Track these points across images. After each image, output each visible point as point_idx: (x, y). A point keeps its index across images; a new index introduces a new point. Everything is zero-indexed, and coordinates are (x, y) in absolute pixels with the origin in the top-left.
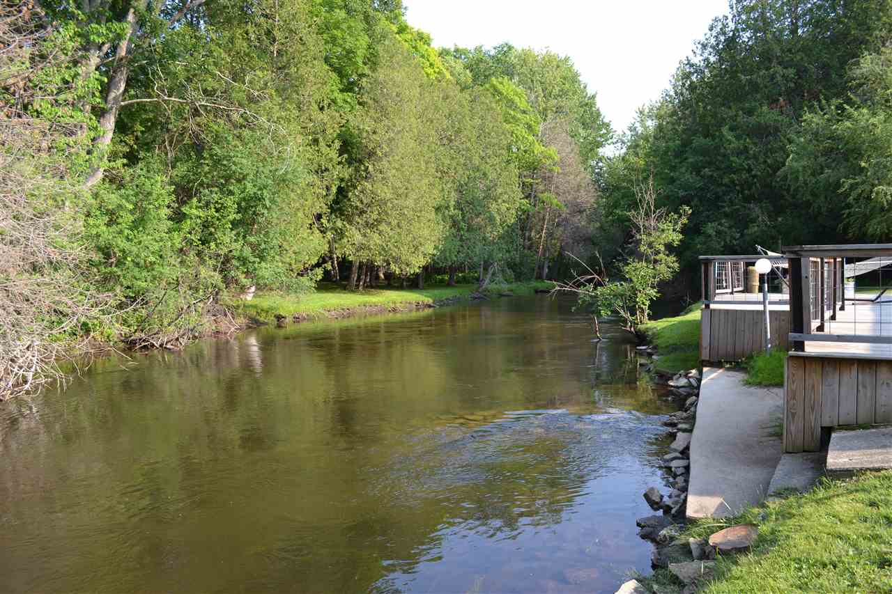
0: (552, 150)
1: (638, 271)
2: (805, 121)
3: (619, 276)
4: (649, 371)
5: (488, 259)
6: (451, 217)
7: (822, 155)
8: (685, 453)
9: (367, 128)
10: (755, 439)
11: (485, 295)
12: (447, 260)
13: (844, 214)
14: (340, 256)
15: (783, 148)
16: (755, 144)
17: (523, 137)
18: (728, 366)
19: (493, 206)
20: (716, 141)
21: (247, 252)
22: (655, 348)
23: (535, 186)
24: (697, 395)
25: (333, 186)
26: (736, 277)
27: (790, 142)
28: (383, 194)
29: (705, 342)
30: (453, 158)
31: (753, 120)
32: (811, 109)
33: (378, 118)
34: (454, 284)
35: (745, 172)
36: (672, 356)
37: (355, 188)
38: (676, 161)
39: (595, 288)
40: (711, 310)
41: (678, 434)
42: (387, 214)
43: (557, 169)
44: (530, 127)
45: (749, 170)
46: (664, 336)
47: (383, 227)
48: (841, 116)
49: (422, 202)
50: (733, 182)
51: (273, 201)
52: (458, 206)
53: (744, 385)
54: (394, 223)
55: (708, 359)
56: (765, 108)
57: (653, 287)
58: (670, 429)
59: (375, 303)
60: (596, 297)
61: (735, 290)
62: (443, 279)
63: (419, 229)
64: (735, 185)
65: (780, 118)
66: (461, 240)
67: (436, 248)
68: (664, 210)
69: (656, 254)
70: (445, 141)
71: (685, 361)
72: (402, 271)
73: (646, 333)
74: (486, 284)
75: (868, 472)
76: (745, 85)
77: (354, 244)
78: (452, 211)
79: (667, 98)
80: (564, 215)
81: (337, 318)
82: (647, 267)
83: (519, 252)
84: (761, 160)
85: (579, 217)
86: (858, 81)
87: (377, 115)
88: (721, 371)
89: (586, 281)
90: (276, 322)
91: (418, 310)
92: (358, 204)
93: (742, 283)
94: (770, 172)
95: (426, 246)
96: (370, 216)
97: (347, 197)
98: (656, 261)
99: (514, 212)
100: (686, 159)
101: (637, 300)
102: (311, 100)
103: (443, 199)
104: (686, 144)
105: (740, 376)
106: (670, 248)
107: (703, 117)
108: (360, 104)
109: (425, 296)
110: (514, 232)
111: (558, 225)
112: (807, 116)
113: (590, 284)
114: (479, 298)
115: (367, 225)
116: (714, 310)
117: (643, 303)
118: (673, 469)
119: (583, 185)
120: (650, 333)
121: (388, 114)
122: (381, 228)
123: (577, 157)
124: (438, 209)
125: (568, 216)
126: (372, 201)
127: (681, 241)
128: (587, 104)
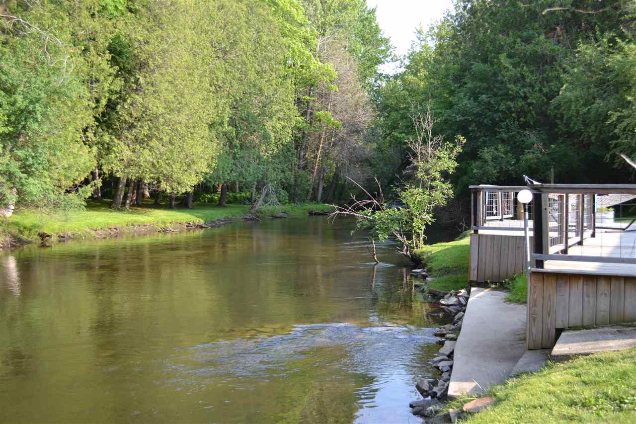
0: (330, 66)
1: (414, 196)
2: (578, 52)
3: (396, 201)
4: (423, 291)
5: (262, 179)
6: (225, 134)
7: (596, 86)
8: (451, 356)
9: (139, 37)
10: (508, 343)
11: (258, 217)
12: (220, 179)
13: (611, 144)
14: (107, 172)
15: (558, 78)
16: (532, 72)
17: (300, 51)
18: (494, 286)
19: (268, 125)
20: (495, 67)
21: (14, 167)
22: (429, 271)
23: (311, 104)
24: (464, 311)
25: (103, 98)
26: (506, 205)
27: (565, 71)
28: (155, 108)
29: (474, 265)
30: (227, 72)
31: (529, 48)
32: (586, 39)
33: (151, 28)
34: (225, 204)
35: (521, 100)
36: (446, 277)
37: (125, 100)
38: (456, 85)
39: (373, 213)
40: (479, 235)
41: (446, 342)
42: (158, 129)
43: (335, 87)
44: (306, 41)
45: (525, 98)
46: (438, 260)
47: (154, 143)
48: (613, 49)
49: (195, 118)
50: (509, 108)
51: (44, 114)
52: (232, 122)
53: (505, 302)
54: (166, 139)
55: (475, 279)
56: (542, 37)
57: (428, 213)
58: (439, 339)
59: (144, 223)
60: (374, 220)
61: (505, 217)
62: (212, 198)
63: (192, 146)
64: (512, 112)
65: (556, 47)
66: (234, 158)
67: (209, 166)
68: (440, 137)
69: (432, 181)
70: (220, 55)
71: (456, 282)
72: (173, 189)
73: (422, 257)
74: (259, 205)
75: (580, 357)
76: (524, 13)
77: (123, 160)
78: (227, 128)
79: (449, 18)
80: (340, 135)
81: (105, 238)
82: (423, 193)
83: (293, 172)
84: (537, 88)
85: (356, 138)
86: (630, 16)
87: (150, 24)
88: (487, 290)
89: (365, 205)
90: (40, 241)
91: (189, 230)
92: (127, 118)
93: (512, 210)
94: (546, 100)
95: (199, 164)
96: (140, 132)
97: (115, 109)
98: (432, 188)
99: (290, 131)
100: (465, 83)
101: (414, 224)
102: (82, 6)
103: (217, 116)
104: (464, 69)
105: (502, 295)
106: (445, 175)
107: (483, 43)
108: (131, 11)
109: (196, 217)
110: (290, 151)
111: (335, 144)
112: (582, 47)
113: (368, 208)
114: (251, 219)
115: (137, 140)
116: (482, 235)
117: (419, 228)
118: (440, 368)
119: (362, 104)
120: (425, 257)
121: (162, 24)
122: (152, 144)
123: (355, 74)
124: (211, 126)
125: (345, 135)
126: (142, 116)
127: (456, 168)
128: (367, 19)
